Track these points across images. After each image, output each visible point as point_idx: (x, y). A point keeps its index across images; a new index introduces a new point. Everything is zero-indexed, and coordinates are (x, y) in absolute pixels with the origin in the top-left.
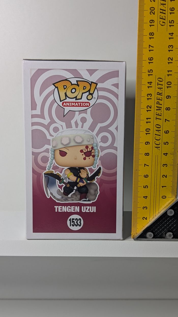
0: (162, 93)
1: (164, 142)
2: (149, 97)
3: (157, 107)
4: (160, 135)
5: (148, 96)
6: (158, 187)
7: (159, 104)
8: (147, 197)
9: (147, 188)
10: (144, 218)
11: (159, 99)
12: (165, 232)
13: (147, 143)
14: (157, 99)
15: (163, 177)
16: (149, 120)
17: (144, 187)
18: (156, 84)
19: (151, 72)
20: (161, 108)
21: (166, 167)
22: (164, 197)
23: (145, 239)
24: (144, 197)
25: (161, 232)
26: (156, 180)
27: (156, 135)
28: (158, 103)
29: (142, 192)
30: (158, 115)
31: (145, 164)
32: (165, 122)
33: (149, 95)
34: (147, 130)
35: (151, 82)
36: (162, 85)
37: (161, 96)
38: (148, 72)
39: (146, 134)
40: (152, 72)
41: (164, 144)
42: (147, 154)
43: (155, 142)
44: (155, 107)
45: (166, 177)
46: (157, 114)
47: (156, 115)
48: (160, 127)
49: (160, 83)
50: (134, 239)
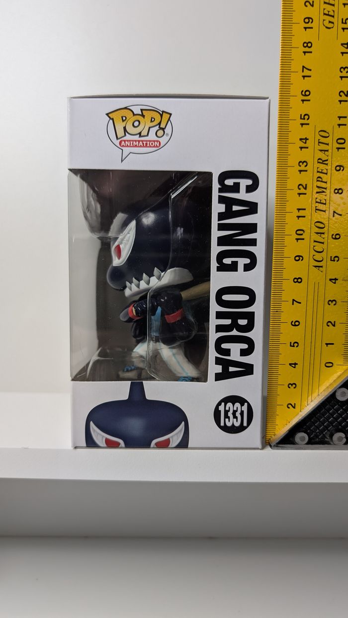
0: (327, 160)
1: (331, 257)
2: (303, 168)
3: (318, 187)
4: (323, 243)
6: (318, 344)
7: (322, 181)
8: (297, 364)
9: (297, 346)
10: (290, 406)
11: (321, 171)
12: (329, 433)
13: (299, 258)
15: (328, 326)
16: (302, 213)
17: (291, 346)
18: (317, 142)
19: (306, 119)
20: (326, 189)
21: (335, 305)
22: (329, 365)
23: (292, 446)
24: (290, 364)
25: (322, 432)
26: (314, 330)
27: (315, 241)
28: (319, 179)
29: (286, 354)
30: (320, 203)
31: (294, 300)
32: (334, 216)
33: (303, 163)
34: (298, 232)
35: (306, 139)
36: (328, 144)
37: (326, 165)
38: (301, 118)
39: (297, 239)
41: (331, 260)
42: (298, 280)
43: (314, 255)
44: (315, 187)
45: (334, 326)
46: (318, 200)
48: (324, 226)
49: (323, 140)
50: (271, 446)
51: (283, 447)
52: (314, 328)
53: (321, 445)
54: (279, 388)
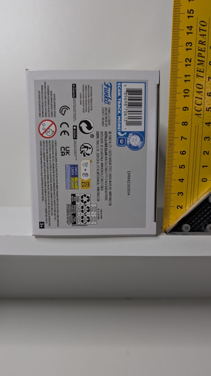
0: (205, 42)
1: (207, 108)
2: (189, 47)
3: (198, 60)
4: (201, 99)
5: (187, 46)
6: (198, 166)
7: (201, 57)
8: (184, 180)
9: (184, 168)
10: (179, 207)
11: (201, 49)
12: (204, 224)
13: (185, 109)
14: (199, 50)
15: (204, 154)
16: (188, 78)
17: (180, 168)
18: (198, 29)
19: (191, 13)
20: (204, 61)
21: (209, 140)
22: (204, 180)
23: (180, 232)
24: (179, 180)
25: (199, 224)
26: (195, 157)
27: (196, 97)
28: (199, 55)
29: (177, 173)
30: (200, 71)
31: (182, 137)
32: (209, 80)
33: (189, 44)
34: (186, 91)
35: (191, 27)
36: (206, 31)
37: (204, 46)
38: (188, 13)
39: (185, 96)
40: (193, 13)
41: (207, 110)
42: (185, 124)
43: (195, 107)
44: (197, 60)
45: (208, 154)
46: (198, 69)
47: (197, 71)
48: (202, 87)
49: (202, 28)
50: (166, 233)
51: (174, 233)
52: (195, 156)
53: (199, 233)
54: (172, 195)
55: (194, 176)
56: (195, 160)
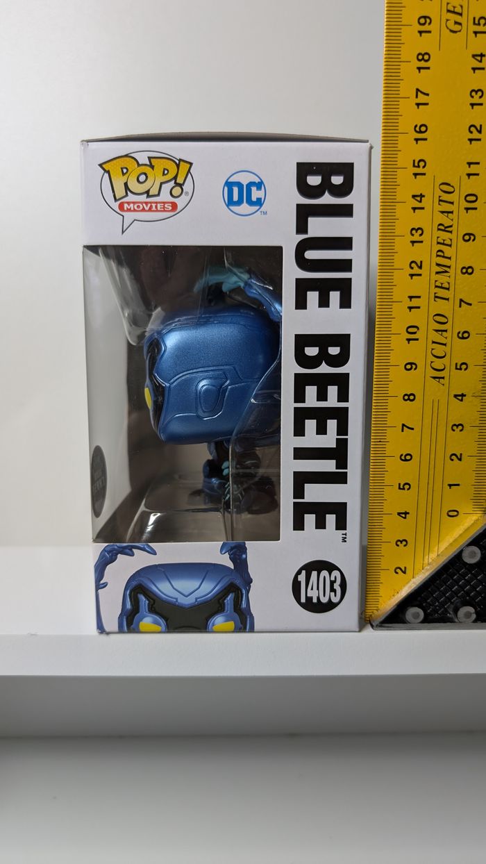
0: (451, 226)
1: (456, 364)
2: (416, 237)
3: (438, 265)
4: (445, 345)
5: (413, 235)
6: (438, 484)
7: (444, 257)
8: (408, 513)
9: (408, 489)
10: (398, 571)
11: (442, 242)
12: (452, 606)
13: (411, 366)
14: (438, 243)
15: (452, 460)
16: (415, 302)
17: (400, 488)
18: (436, 200)
19: (421, 167)
20: (449, 267)
21: (461, 430)
22: (453, 513)
23: (401, 625)
24: (399, 514)
25: (442, 605)
26: (432, 466)
27: (433, 342)
28: (440, 253)
29: (393, 501)
30: (441, 287)
31: (403, 425)
32: (460, 306)
33: (417, 230)
34: (410, 330)
35: (422, 196)
36: (452, 203)
37: (449, 234)
38: (414, 166)
39: (409, 340)
40: (424, 167)
41: (456, 369)
42: (409, 397)
44: (434, 264)
45: (460, 460)
46: (438, 284)
47: (436, 287)
48: (446, 320)
49: (445, 197)
50: (372, 626)
51: (388, 627)
52: (432, 463)
53: (442, 624)
54: (384, 546)
55: (430, 505)
56: (432, 473)
